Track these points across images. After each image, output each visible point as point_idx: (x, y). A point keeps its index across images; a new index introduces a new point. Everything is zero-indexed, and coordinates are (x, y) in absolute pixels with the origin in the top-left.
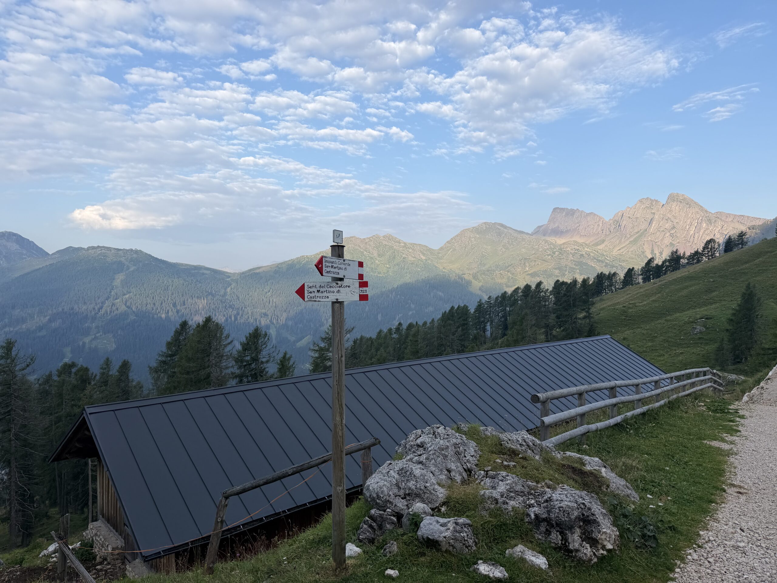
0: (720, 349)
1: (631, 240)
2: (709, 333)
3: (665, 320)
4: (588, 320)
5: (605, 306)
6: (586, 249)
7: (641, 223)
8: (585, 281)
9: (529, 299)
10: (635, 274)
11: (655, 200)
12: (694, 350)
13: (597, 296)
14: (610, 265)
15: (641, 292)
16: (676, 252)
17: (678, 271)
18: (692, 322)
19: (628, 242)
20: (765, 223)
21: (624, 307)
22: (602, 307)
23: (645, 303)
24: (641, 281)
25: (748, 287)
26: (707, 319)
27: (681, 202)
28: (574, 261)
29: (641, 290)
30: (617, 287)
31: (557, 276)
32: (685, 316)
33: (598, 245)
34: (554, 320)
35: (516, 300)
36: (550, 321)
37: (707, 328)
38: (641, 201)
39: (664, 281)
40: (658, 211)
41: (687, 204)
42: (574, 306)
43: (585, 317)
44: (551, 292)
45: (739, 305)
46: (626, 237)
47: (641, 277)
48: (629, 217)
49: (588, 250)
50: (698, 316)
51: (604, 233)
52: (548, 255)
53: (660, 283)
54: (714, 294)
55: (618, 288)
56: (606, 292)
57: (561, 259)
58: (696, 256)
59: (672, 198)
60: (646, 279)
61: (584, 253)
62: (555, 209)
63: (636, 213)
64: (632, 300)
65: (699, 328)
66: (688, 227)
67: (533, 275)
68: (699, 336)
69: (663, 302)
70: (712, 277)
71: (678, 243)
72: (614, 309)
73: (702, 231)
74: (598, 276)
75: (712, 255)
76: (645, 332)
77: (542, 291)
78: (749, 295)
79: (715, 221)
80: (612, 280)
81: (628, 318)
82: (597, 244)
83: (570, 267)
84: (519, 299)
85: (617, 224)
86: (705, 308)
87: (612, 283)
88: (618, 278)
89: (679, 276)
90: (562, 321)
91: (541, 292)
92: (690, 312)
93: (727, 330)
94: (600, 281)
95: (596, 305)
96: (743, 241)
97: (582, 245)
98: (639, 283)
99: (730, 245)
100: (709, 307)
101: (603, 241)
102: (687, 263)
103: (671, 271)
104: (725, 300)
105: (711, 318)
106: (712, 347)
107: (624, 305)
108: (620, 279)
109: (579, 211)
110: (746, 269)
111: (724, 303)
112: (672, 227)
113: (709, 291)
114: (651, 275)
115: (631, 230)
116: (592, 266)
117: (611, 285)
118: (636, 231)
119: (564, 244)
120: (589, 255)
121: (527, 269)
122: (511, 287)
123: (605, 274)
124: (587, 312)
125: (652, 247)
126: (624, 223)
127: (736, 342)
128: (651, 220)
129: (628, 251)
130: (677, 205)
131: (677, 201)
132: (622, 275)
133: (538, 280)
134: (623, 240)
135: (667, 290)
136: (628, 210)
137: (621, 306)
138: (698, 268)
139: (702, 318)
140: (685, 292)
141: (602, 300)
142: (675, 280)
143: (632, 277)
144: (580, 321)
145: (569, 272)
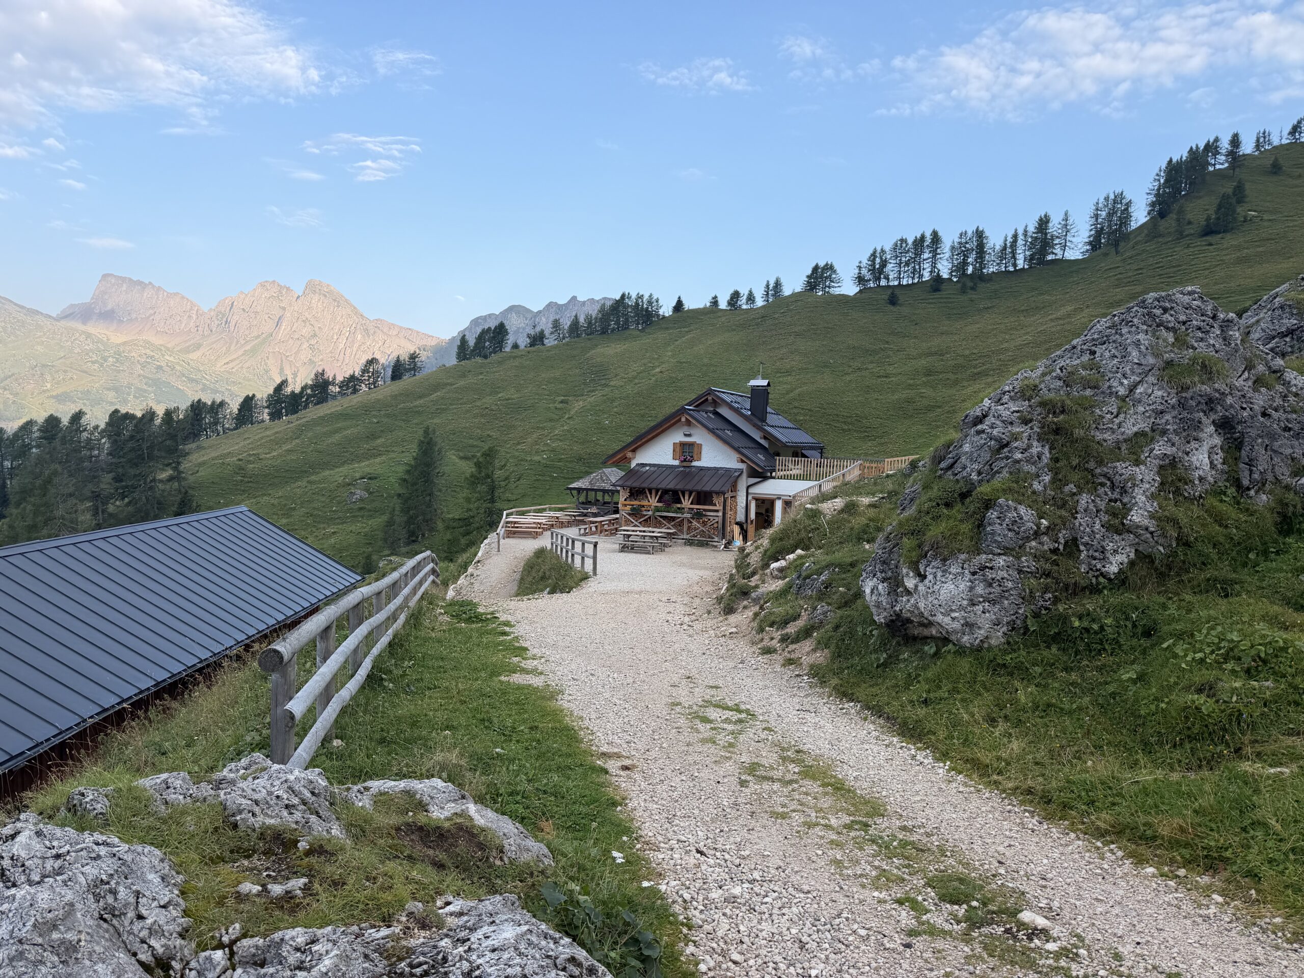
0: (390, 523)
1: (248, 347)
2: (374, 501)
3: (308, 482)
4: (176, 484)
5: (205, 458)
6: (168, 358)
7: (263, 322)
8: (168, 414)
9: (57, 443)
10: (256, 405)
11: (285, 286)
12: (353, 528)
13: (193, 442)
14: (211, 389)
15: (268, 436)
16: (322, 374)
17: (324, 404)
18: (349, 485)
19: (240, 352)
20: (438, 343)
21: (240, 460)
22: (200, 460)
23: (275, 454)
24: (266, 417)
25: (426, 432)
26: (370, 478)
27: (325, 296)
28: (145, 377)
29: (268, 433)
30: (227, 426)
31: (112, 403)
32: (338, 474)
33: (189, 352)
34: (110, 484)
35: (28, 447)
36: (103, 486)
37: (371, 493)
38: (263, 285)
39: (305, 420)
40: (290, 305)
41: (335, 300)
42: (151, 457)
43: (171, 479)
44: (103, 431)
45: (415, 459)
46: (238, 342)
47: (267, 410)
48: (243, 310)
49: (171, 359)
50: (358, 475)
51: (200, 332)
52: (93, 362)
53: (298, 422)
54: (379, 441)
55: (228, 429)
56: (207, 435)
57: (119, 371)
58: (351, 383)
59: (312, 287)
60: (275, 415)
61: (163, 364)
62: (105, 276)
63: (255, 304)
64: (253, 449)
65: (359, 493)
66: (335, 337)
67: (61, 398)
68: (359, 505)
69: (303, 452)
70: (375, 416)
71: (322, 360)
72: (223, 463)
73: (356, 345)
74: (192, 406)
75: (374, 383)
76: (276, 502)
77: (85, 430)
78: (428, 443)
79: (375, 332)
80: (217, 413)
81: (246, 479)
82: (187, 351)
83: (137, 388)
84: (34, 443)
85: (222, 318)
86: (367, 463)
87: (218, 419)
88: (228, 411)
89: (329, 412)
90: (127, 487)
91: (81, 432)
92: (344, 470)
93: (399, 495)
94: (197, 415)
95: (190, 457)
96: (415, 365)
97: (161, 350)
98: (263, 421)
99: (399, 370)
100: (372, 461)
101: (198, 347)
102: (339, 392)
103: (315, 404)
104: (393, 451)
105: (376, 478)
106: (378, 521)
107: (240, 457)
108: (231, 413)
109: (154, 286)
110: (421, 406)
111: (392, 455)
112: (312, 333)
113: (373, 436)
114: (283, 408)
115: (247, 332)
116: (178, 389)
117: (216, 423)
118: (255, 334)
119: (124, 343)
120: (173, 369)
121: (49, 386)
122: (13, 420)
123: (205, 404)
124: (175, 469)
125: (282, 364)
126: (236, 318)
127: (411, 512)
128: (280, 318)
129: (242, 367)
130: (319, 300)
131: (320, 294)
132: (234, 406)
133: (73, 409)
134: (233, 348)
135: (310, 434)
136: (243, 296)
137: (235, 459)
138: (355, 401)
139: (364, 478)
140: (337, 437)
141: (199, 448)
142: (322, 418)
143: (251, 410)
144: (160, 486)
145: (135, 397)
